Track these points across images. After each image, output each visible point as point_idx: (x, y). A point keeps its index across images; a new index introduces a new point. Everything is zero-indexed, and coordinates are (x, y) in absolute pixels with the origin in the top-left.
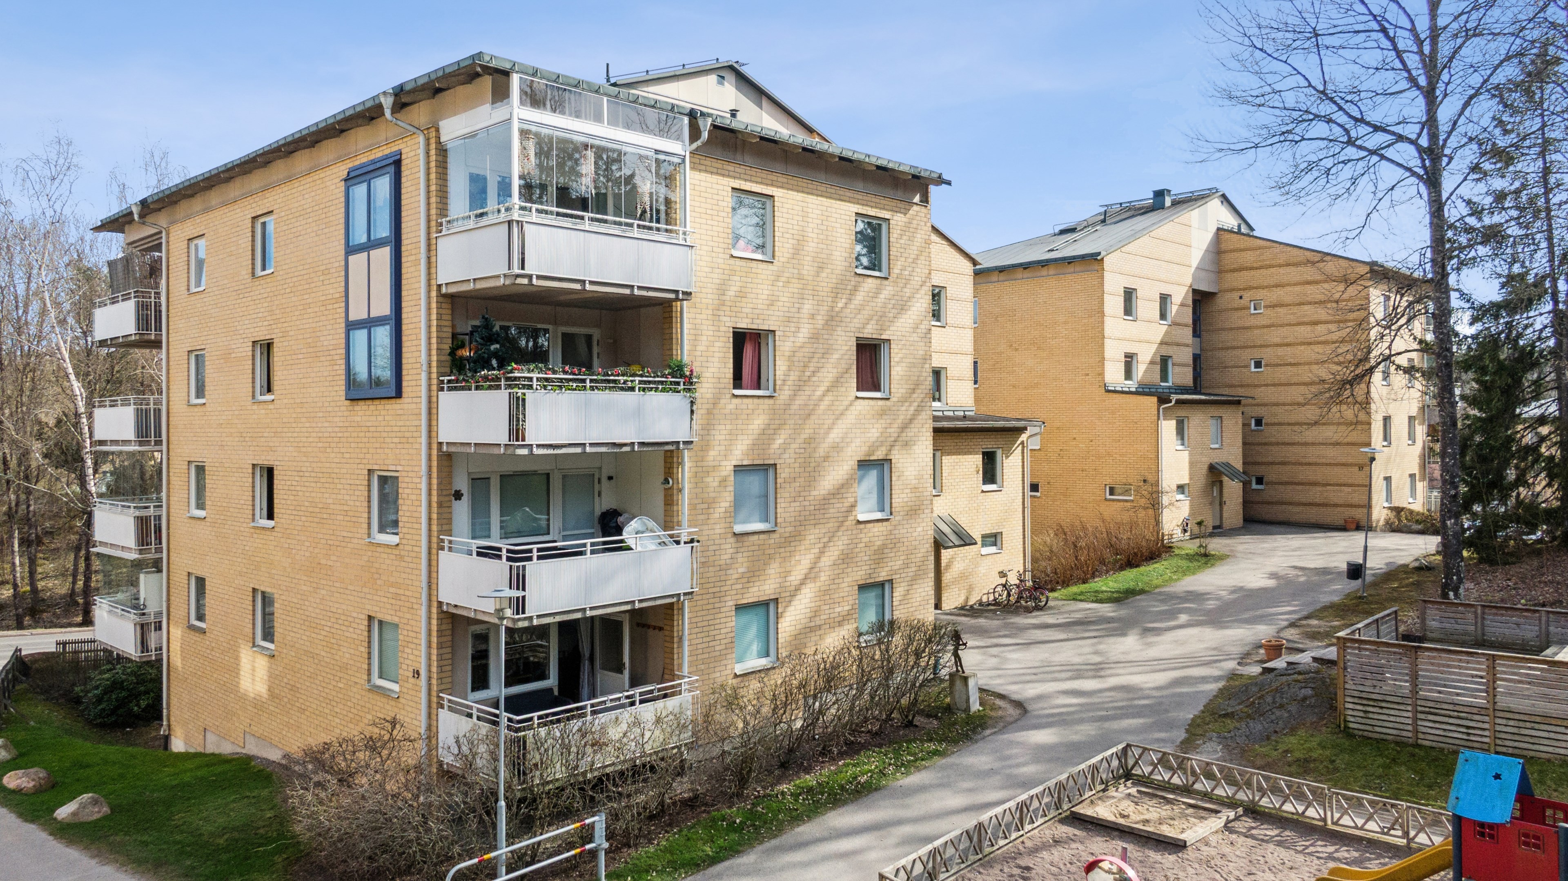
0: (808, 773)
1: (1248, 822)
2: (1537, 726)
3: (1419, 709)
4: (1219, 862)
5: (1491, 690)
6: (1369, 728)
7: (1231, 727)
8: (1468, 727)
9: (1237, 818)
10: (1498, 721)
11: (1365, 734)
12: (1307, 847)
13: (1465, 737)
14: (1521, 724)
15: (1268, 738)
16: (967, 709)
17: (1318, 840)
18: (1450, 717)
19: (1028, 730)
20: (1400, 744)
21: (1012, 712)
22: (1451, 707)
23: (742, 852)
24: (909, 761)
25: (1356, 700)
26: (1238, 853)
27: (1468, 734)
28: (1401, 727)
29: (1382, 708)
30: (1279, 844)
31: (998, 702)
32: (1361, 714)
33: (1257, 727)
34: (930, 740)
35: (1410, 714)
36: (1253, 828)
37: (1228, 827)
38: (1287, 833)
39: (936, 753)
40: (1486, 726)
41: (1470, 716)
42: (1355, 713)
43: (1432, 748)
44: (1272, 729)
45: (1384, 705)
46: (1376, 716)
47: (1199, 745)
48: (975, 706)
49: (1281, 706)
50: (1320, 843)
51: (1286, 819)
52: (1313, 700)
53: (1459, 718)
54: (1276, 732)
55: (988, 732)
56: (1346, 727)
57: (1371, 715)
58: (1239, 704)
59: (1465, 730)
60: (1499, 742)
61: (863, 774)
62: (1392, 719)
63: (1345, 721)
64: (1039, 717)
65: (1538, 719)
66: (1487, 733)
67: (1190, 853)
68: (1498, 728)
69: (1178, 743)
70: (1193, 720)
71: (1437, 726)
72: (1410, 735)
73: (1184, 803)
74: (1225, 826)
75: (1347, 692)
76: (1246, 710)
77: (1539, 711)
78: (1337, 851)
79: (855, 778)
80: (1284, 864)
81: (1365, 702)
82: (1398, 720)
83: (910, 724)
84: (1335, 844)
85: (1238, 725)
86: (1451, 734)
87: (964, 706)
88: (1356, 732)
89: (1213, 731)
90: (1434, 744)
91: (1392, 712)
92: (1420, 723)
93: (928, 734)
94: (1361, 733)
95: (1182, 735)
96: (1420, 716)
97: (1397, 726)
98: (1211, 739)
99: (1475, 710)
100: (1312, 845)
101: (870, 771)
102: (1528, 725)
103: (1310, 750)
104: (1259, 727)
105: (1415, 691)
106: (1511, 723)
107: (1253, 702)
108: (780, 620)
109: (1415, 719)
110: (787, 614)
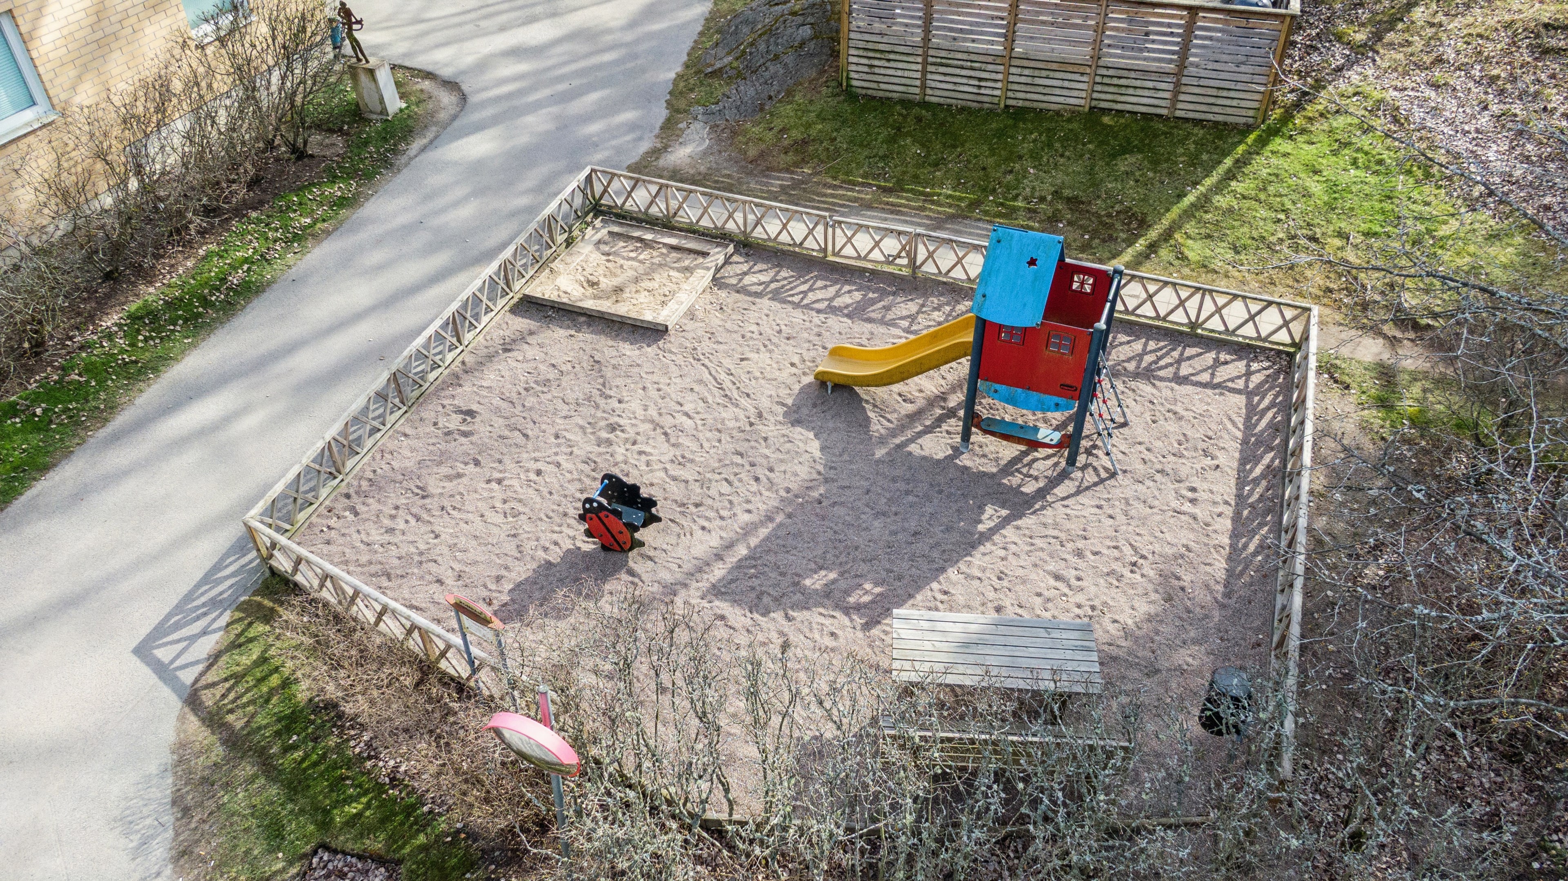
0: (151, 283)
1: (740, 265)
2: (1051, 74)
3: (930, 59)
4: (706, 346)
5: (1010, 34)
6: (874, 85)
7: (719, 94)
8: (980, 79)
9: (727, 262)
10: (1013, 70)
11: (870, 92)
12: (805, 293)
13: (975, 90)
14: (1037, 73)
15: (762, 109)
16: (384, 111)
17: (817, 278)
18: (962, 68)
19: (467, 134)
20: (906, 103)
21: (447, 99)
22: (964, 56)
23: (55, 465)
24: (303, 228)
25: (861, 53)
26: (728, 325)
27: (980, 87)
28: (908, 82)
29: (889, 60)
30: (776, 295)
31: (426, 85)
32: (866, 69)
33: (749, 90)
34: (334, 179)
35: (919, 67)
36: (745, 274)
37: (717, 282)
38: (784, 273)
39: (343, 202)
40: (1000, 77)
41: (983, 66)
42: (860, 68)
43: (940, 105)
44: (765, 95)
45: (892, 56)
46: (882, 71)
47: (682, 131)
48: (394, 104)
49: (776, 57)
50: (820, 283)
51: (784, 252)
52: (812, 45)
53: (972, 69)
54: (770, 98)
55: (416, 145)
56: (849, 86)
57: (877, 70)
58: (729, 54)
59: (976, 83)
60: (1010, 94)
61: (235, 269)
62: (900, 73)
63: (848, 78)
64: (483, 104)
65: (1054, 66)
66: (999, 85)
67: (673, 341)
68: (1012, 78)
69: (657, 131)
70: (675, 82)
71: (948, 79)
72: (917, 90)
73: (665, 245)
74: (714, 279)
75: (852, 43)
76: (735, 64)
77: (1055, 56)
78: (838, 294)
79: (223, 280)
80: (780, 332)
81: (871, 54)
82: (906, 74)
83: (299, 154)
84: (835, 282)
85: (726, 89)
86: (962, 88)
87: (379, 109)
88: (859, 91)
89: (698, 103)
90: (942, 100)
91: (900, 65)
92: (929, 76)
93: (329, 169)
94: (864, 92)
95: (661, 113)
96: (930, 68)
97: (903, 81)
98: (695, 118)
99: (990, 59)
100: (811, 289)
101: (246, 260)
102: (1044, 73)
103: (808, 126)
104: (751, 92)
105: (926, 39)
106: (1026, 72)
107: (744, 52)
108: (31, 46)
109: (924, 72)
110: (43, 31)
